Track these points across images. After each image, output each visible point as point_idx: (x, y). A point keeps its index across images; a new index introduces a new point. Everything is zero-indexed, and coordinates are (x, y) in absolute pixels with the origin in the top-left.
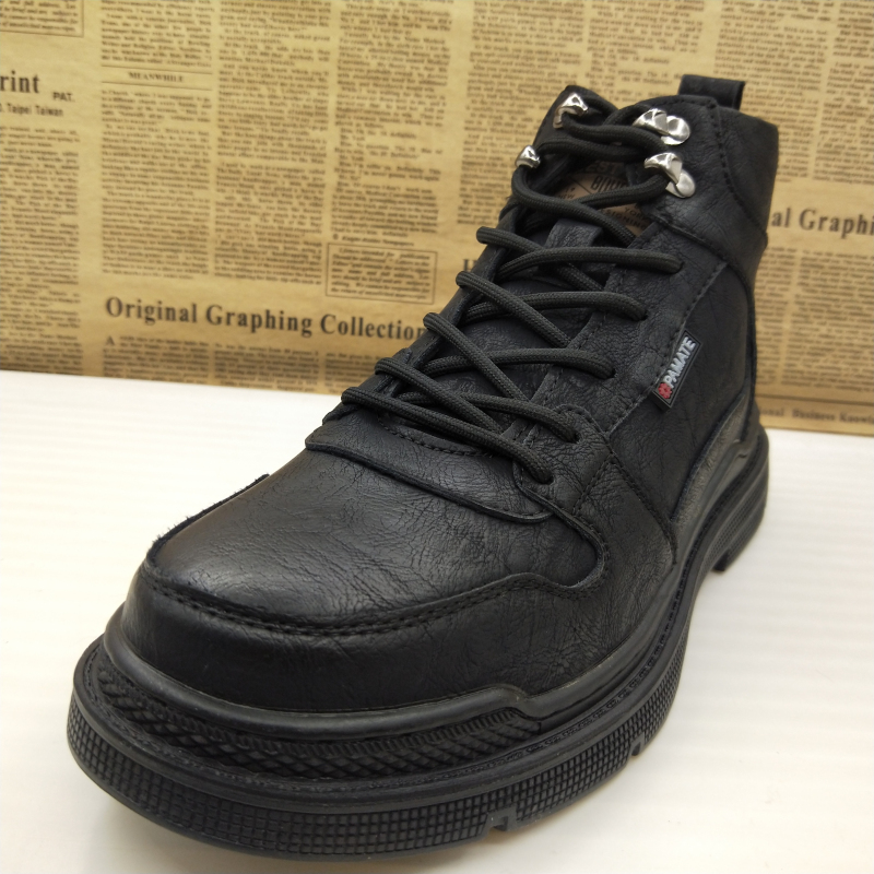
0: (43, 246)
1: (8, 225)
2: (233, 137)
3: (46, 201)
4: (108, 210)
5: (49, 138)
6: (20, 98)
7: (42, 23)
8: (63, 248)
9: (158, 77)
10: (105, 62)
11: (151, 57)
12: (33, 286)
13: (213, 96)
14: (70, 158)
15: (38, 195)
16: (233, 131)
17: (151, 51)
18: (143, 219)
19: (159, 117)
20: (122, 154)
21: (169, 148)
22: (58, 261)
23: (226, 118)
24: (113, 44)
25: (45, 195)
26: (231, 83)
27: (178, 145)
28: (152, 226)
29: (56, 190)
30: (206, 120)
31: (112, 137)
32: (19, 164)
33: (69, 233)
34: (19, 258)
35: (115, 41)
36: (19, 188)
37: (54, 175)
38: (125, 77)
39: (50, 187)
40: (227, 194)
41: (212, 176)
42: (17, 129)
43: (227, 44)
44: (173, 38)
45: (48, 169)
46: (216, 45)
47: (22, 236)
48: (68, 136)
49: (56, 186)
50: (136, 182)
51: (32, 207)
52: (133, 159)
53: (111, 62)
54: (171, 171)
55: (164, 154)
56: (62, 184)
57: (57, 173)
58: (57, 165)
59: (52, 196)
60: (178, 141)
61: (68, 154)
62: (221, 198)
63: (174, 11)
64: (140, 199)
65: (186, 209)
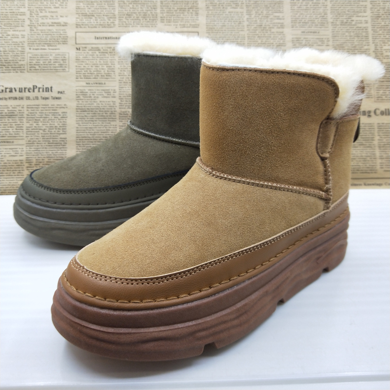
0: (53, 147)
1: (40, 140)
2: (125, 102)
3: (54, 130)
4: (79, 131)
5: (56, 108)
6: (46, 94)
7: (54, 68)
8: (61, 147)
9: (96, 83)
10: (77, 80)
11: (94, 77)
12: (49, 162)
13: (117, 89)
14: (64, 114)
15: (51, 128)
16: (125, 100)
17: (94, 75)
18: (92, 134)
19: (97, 97)
20: (84, 111)
21: (101, 108)
22: (59, 152)
23: (122, 96)
24: (80, 74)
25: (54, 128)
26: (123, 84)
27: (104, 106)
28: (95, 136)
29: (58, 126)
30: (114, 97)
31: (80, 105)
32: (45, 118)
33: (63, 141)
34: (44, 152)
35: (81, 72)
36: (44, 126)
37: (58, 121)
38: (85, 84)
39: (56, 125)
40: (123, 123)
41: (117, 117)
42: (44, 105)
43: (121, 71)
44: (101, 70)
45: (55, 119)
46: (117, 71)
47: (45, 143)
48: (63, 106)
49: (58, 124)
50: (89, 121)
51: (49, 133)
52: (88, 112)
53: (79, 79)
54: (102, 116)
55: (99, 110)
56: (60, 123)
57: (59, 120)
58: (59, 117)
59: (57, 128)
60: (104, 105)
61: (63, 113)
62: (121, 124)
63: (102, 61)
64: (90, 127)
65: (108, 129)
